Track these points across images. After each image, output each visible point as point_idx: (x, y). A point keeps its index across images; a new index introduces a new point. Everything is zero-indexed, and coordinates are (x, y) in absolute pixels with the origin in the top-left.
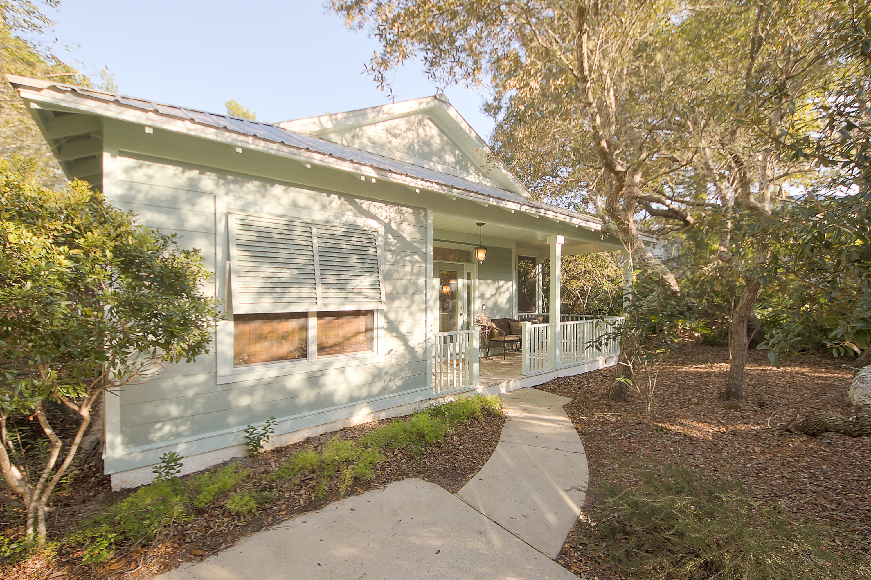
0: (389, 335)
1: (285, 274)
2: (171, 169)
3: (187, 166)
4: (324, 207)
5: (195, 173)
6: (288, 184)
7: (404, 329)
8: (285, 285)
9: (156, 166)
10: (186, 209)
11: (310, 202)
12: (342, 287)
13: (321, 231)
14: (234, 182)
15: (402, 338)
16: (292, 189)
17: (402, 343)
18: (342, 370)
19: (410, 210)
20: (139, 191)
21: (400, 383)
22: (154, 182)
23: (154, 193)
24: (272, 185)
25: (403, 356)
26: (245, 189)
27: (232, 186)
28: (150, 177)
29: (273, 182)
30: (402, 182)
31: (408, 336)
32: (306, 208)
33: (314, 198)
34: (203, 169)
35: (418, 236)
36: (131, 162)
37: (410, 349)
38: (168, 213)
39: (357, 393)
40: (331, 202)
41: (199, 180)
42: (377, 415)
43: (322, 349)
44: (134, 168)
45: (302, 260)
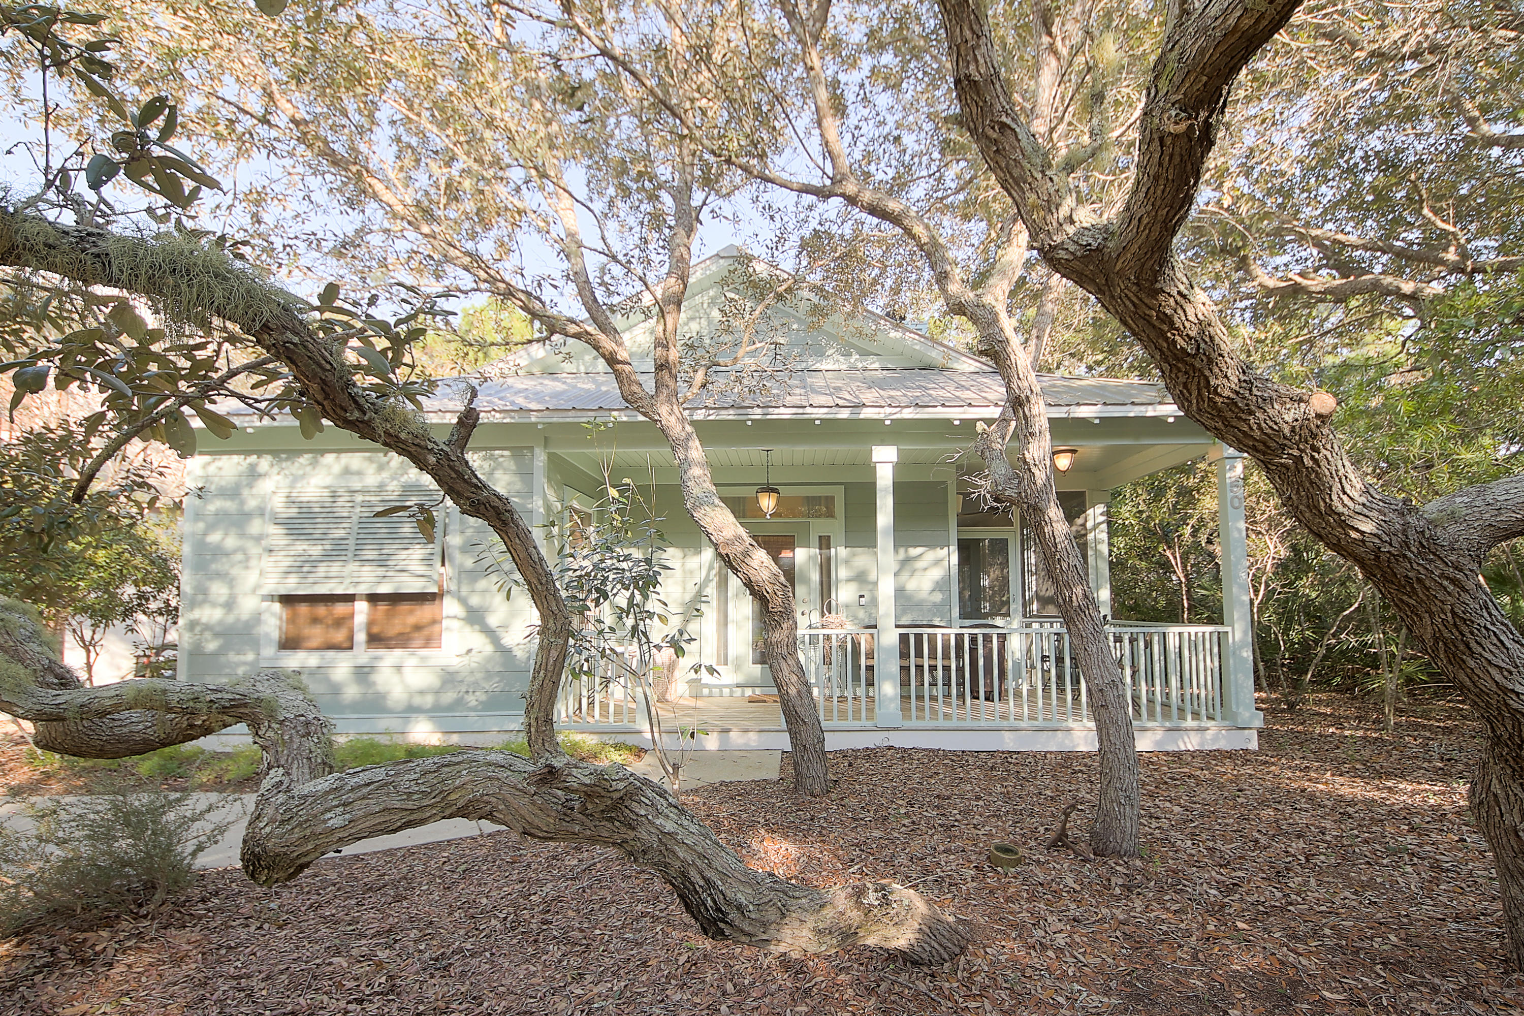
0: (468, 629)
1: (316, 550)
2: (236, 458)
3: (247, 453)
4: (381, 468)
5: (253, 458)
6: (339, 451)
7: (493, 621)
8: (314, 563)
9: (225, 458)
10: (245, 492)
11: (366, 464)
12: (382, 562)
13: (368, 498)
14: (287, 459)
15: (491, 634)
16: (343, 455)
17: (487, 641)
18: (399, 668)
19: (506, 453)
20: (212, 483)
21: (483, 698)
22: (223, 473)
23: (223, 483)
24: (322, 456)
25: (489, 659)
26: (296, 464)
27: (284, 465)
28: (220, 469)
29: (323, 452)
30: (440, 421)
31: (501, 633)
32: (359, 473)
33: (370, 460)
34: (260, 453)
35: (518, 486)
36: (207, 458)
37: (505, 652)
38: (232, 500)
39: (417, 701)
40: (388, 462)
41: (257, 465)
42: (447, 736)
43: (375, 639)
44: (209, 464)
45: (340, 533)
